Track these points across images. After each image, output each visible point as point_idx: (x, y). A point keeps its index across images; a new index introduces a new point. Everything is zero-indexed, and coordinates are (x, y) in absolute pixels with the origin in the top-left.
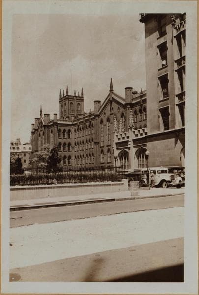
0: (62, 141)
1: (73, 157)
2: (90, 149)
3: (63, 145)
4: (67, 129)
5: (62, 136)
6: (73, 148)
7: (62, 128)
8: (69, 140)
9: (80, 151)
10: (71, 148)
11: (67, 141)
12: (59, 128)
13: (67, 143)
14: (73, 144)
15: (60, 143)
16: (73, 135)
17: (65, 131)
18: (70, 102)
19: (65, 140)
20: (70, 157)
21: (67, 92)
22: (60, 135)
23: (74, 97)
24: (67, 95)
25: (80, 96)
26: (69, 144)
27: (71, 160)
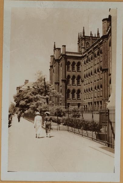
0: (71, 74)
1: (82, 91)
2: (98, 80)
3: (71, 78)
4: (76, 61)
5: (71, 69)
6: (83, 81)
7: (71, 61)
8: (78, 73)
9: (89, 83)
10: (80, 82)
11: (76, 74)
12: (68, 60)
13: (76, 76)
14: (83, 77)
15: (69, 76)
16: (83, 68)
17: (74, 63)
18: (86, 42)
19: (74, 73)
20: (79, 91)
21: (84, 33)
22: (68, 67)
23: (90, 37)
24: (84, 36)
25: (96, 36)
26: (79, 77)
27: (80, 94)
